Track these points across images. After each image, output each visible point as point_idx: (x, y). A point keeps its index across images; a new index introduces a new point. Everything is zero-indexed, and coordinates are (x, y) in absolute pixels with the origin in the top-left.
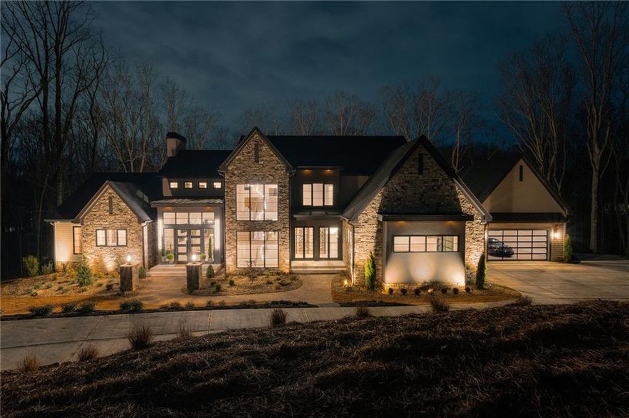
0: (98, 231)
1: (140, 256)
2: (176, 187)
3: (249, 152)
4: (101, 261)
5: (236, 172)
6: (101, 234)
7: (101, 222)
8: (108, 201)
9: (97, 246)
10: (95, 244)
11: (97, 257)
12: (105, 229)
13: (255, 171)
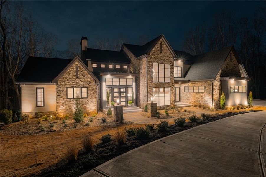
0: (68, 89)
1: (95, 104)
2: (96, 66)
3: (158, 47)
4: (70, 108)
5: (153, 57)
6: (70, 90)
7: (71, 83)
8: (75, 70)
9: (67, 98)
10: (66, 98)
11: (67, 106)
12: (73, 87)
13: (161, 57)
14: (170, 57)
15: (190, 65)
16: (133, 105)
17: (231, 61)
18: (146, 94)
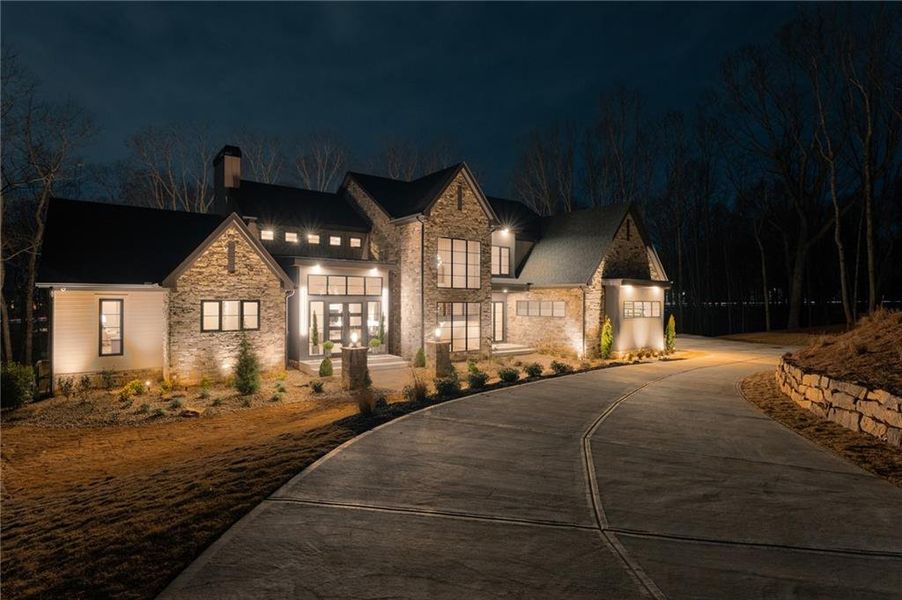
0: (205, 304)
1: (281, 346)
2: (272, 238)
3: (452, 196)
4: (210, 359)
5: (437, 220)
6: (211, 309)
7: (213, 287)
8: (226, 250)
9: (202, 331)
10: (199, 329)
11: (202, 353)
12: (220, 301)
13: (458, 221)
14: (480, 223)
15: (531, 243)
16: (383, 350)
17: (628, 239)
18: (419, 321)
